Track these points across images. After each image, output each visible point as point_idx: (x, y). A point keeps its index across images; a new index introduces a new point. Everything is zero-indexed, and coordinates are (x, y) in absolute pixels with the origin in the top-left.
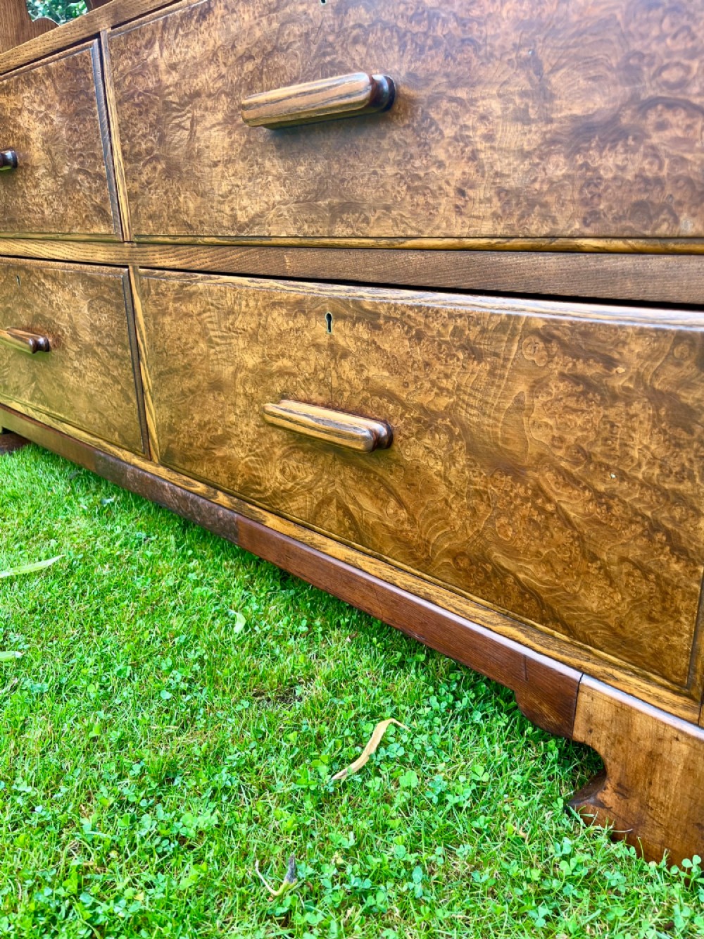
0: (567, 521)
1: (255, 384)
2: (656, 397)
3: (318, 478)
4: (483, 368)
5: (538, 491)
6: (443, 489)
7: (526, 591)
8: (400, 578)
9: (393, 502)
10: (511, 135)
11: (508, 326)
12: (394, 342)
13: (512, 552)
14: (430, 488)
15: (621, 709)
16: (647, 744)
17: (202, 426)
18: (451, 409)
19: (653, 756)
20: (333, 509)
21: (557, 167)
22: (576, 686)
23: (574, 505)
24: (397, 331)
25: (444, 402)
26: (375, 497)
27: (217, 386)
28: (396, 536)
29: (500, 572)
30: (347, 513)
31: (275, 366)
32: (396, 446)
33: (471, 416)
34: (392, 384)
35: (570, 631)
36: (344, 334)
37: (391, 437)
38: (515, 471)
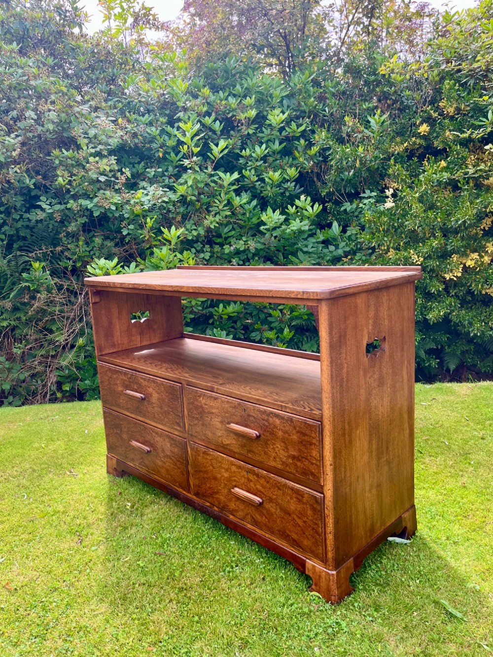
0: (299, 526)
1: (227, 481)
2: (311, 505)
3: (245, 508)
4: (281, 492)
5: (294, 519)
6: (275, 516)
7: (294, 540)
8: (267, 535)
9: (264, 517)
10: (282, 452)
11: (285, 485)
12: (262, 481)
13: (290, 531)
14: (272, 515)
15: (314, 566)
16: (318, 573)
17: (210, 488)
18: (275, 499)
19: (320, 576)
20: (249, 516)
21: (290, 461)
22: (305, 561)
23: (300, 522)
24: (263, 480)
25: (274, 497)
26: (260, 515)
27: (215, 479)
28: (266, 525)
29: (288, 536)
30: (253, 518)
31: (233, 479)
32: (264, 504)
33: (280, 501)
34: (263, 490)
35: (302, 549)
36: (251, 477)
37: (263, 502)
38: (290, 515)
